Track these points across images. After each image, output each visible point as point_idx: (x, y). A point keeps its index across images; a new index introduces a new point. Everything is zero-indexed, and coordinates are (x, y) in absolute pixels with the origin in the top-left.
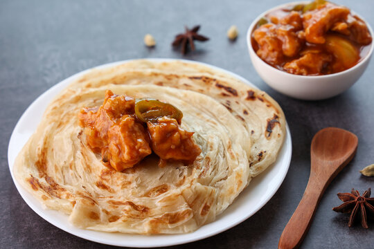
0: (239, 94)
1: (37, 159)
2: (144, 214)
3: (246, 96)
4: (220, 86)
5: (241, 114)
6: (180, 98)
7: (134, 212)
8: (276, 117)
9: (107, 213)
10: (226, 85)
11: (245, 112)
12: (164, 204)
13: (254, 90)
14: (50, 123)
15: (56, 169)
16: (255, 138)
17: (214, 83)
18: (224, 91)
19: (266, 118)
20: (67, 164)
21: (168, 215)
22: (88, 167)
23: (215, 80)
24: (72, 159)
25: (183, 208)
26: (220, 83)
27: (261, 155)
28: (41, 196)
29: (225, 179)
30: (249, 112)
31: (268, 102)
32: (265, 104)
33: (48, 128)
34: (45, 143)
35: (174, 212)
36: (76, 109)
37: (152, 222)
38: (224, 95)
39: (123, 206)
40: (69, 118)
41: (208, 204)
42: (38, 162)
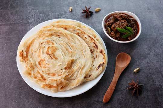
0: (98, 49)
1: (28, 45)
2: (44, 80)
3: (100, 51)
4: (94, 43)
5: (95, 56)
6: (80, 42)
7: (41, 79)
8: (104, 64)
9: (34, 75)
10: (96, 44)
11: (96, 56)
12: (50, 81)
13: (103, 50)
14: (37, 35)
15: (32, 51)
16: (93, 68)
17: (94, 41)
18: (95, 45)
19: (101, 62)
20: (35, 51)
21: (49, 85)
22: (39, 55)
23: (94, 40)
24: (37, 50)
25: (55, 85)
26: (95, 42)
27: (91, 75)
28: (20, 59)
29: (74, 79)
30: (98, 57)
31: (105, 57)
32: (103, 57)
33: (35, 36)
34: (32, 41)
35: (52, 85)
36: (47, 33)
37: (44, 85)
38: (94, 47)
39: (40, 75)
40: (43, 36)
41: (64, 87)
42: (28, 46)
